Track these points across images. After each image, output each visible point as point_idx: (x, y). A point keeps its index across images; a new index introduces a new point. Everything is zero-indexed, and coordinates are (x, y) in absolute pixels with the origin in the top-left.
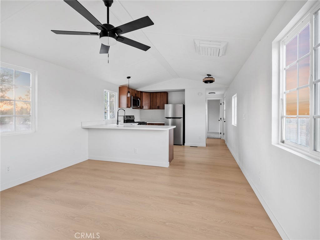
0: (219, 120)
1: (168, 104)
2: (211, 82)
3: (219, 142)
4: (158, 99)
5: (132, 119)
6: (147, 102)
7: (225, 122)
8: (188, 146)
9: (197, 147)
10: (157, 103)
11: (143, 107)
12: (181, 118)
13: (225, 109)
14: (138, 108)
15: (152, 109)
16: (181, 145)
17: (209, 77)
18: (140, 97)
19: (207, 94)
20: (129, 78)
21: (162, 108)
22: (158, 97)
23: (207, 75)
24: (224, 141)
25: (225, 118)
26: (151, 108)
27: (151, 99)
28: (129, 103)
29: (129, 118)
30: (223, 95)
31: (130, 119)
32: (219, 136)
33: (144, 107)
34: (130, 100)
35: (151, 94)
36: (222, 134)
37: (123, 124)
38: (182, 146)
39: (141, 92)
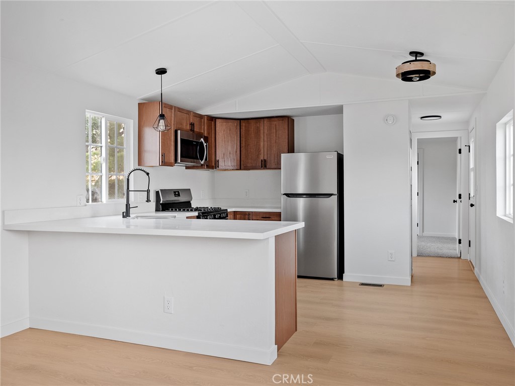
0: (455, 201)
1: (294, 152)
2: (425, 75)
3: (454, 269)
4: (262, 139)
5: (182, 199)
6: (230, 148)
7: (472, 205)
8: (352, 284)
9: (381, 286)
10: (259, 150)
11: (217, 162)
12: (331, 195)
13: (472, 166)
14: (202, 167)
15: (247, 168)
16: (332, 279)
17: (416, 60)
18: (209, 133)
19: (416, 119)
20: (161, 72)
21: (273, 166)
22: (262, 131)
23: (411, 53)
24: (470, 266)
25: (472, 195)
26: (242, 165)
27: (243, 139)
28: (170, 152)
29: (172, 198)
30: (467, 122)
31: (176, 198)
32: (455, 249)
33: (221, 164)
34: (173, 143)
35: (243, 124)
36: (465, 243)
37: (154, 214)
38: (336, 282)
39: (212, 119)
